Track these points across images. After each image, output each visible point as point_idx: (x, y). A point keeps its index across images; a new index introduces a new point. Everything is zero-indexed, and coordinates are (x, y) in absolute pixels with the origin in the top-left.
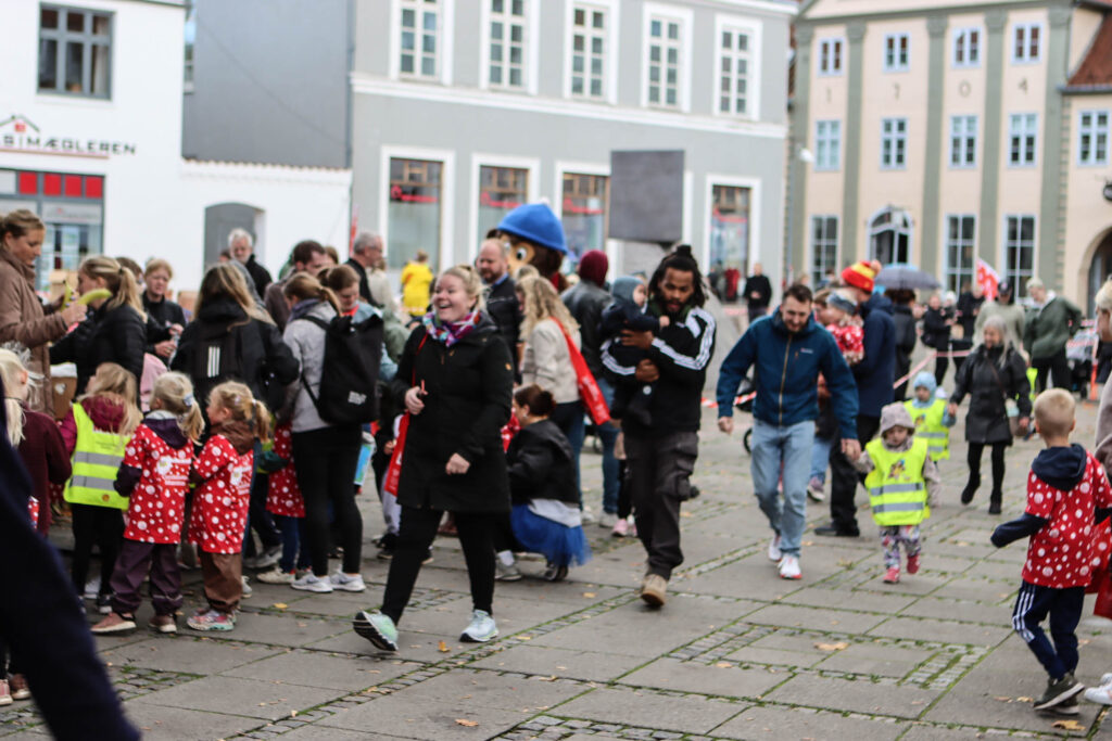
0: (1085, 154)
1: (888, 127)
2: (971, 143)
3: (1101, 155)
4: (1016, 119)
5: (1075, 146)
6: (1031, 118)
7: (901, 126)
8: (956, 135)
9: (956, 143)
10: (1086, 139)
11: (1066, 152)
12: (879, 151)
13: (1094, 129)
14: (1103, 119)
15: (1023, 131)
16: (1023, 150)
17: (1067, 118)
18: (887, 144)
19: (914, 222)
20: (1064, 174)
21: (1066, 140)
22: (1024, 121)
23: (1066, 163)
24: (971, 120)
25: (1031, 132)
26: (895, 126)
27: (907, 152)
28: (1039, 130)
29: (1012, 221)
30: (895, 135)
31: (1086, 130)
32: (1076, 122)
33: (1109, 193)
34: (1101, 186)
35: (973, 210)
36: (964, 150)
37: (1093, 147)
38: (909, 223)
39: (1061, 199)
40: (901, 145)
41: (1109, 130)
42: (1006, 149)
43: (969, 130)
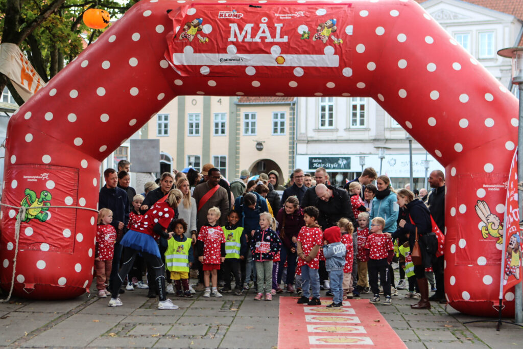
0: (247, 131)
1: (160, 118)
2: (197, 125)
3: (253, 131)
4: (216, 115)
5: (242, 127)
6: (223, 115)
7: (166, 119)
8: (191, 122)
9: (191, 125)
10: (247, 124)
11: (239, 129)
12: (157, 128)
13: (250, 120)
14: (253, 116)
15: (219, 121)
16: (220, 129)
17: (239, 115)
18: (160, 125)
19: (173, 160)
20: (238, 139)
21: (239, 125)
22: (220, 116)
23: (239, 134)
24: (197, 115)
25: (223, 121)
26: (163, 118)
27: (169, 129)
28: (226, 120)
29: (216, 158)
30: (163, 122)
31: (247, 121)
32: (242, 117)
33: (258, 147)
34: (256, 143)
35: (200, 154)
36: (195, 128)
37: (250, 128)
38: (171, 159)
39: (237, 148)
40: (166, 126)
41: (256, 120)
42: (213, 128)
43: (196, 120)
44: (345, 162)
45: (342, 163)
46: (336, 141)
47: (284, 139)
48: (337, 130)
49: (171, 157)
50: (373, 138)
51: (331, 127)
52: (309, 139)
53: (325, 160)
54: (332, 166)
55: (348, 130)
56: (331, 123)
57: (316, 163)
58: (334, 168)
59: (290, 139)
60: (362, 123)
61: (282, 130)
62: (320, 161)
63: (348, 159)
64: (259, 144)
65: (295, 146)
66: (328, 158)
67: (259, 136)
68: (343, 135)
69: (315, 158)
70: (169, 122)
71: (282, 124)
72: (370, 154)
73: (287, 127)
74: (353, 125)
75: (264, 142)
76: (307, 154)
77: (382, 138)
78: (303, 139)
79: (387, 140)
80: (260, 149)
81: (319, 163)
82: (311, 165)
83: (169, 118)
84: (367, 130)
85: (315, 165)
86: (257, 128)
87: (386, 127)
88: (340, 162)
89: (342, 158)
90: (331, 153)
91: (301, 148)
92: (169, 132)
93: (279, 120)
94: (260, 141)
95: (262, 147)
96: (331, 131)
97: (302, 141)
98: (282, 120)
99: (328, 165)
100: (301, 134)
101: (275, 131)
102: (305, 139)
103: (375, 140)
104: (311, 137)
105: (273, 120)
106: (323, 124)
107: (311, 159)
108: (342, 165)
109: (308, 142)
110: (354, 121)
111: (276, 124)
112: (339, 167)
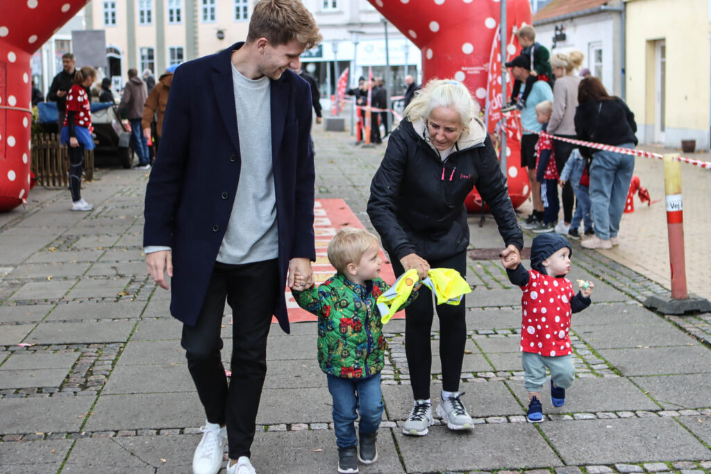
0: (205, 17)
1: (106, 6)
2: (149, 13)
3: (213, 18)
4: (170, 1)
5: (200, 14)
6: (178, 1)
7: (113, 6)
8: (142, 9)
9: (142, 13)
10: (205, 10)
11: (196, 16)
12: (103, 18)
13: (209, 6)
14: (212, 1)
15: (174, 7)
16: (176, 16)
17: (195, 1)
18: (106, 14)
19: (123, 53)
20: (195, 27)
21: (195, 11)
22: (175, 2)
23: (196, 22)
24: (148, 2)
25: (178, 7)
26: (110, 6)
27: (117, 18)
28: (182, 6)
29: (172, 50)
30: (110, 10)
31: (205, 6)
32: (200, 2)
33: (220, 35)
34: (216, 32)
35: (153, 45)
36: (146, 17)
37: (209, 14)
38: (121, 53)
39: (195, 38)
40: (113, 14)
41: (216, 5)
42: (167, 16)
43: (148, 6)
44: (317, 50)
49: (120, 49)
50: (347, 22)
55: (319, 13)
60: (334, 5)
61: (245, 16)
64: (220, 32)
67: (220, 23)
70: (116, 10)
71: (245, 9)
72: (345, 40)
74: (325, 7)
75: (226, 30)
77: (357, 21)
79: (362, 24)
80: (221, 38)
83: (117, 6)
84: (340, 13)
86: (217, 14)
87: (361, 9)
92: (117, 21)
93: (242, 5)
94: (221, 28)
95: (223, 36)
98: (245, 4)
101: (238, 16)
103: (350, 24)
105: (234, 5)
108: (314, 54)
110: (326, 4)
111: (238, 9)
112: (311, 56)
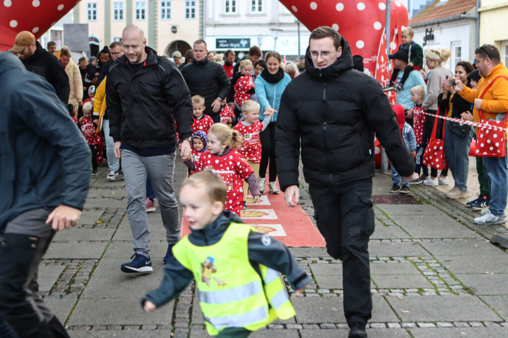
0: (163, 16)
1: (89, 6)
2: (121, 12)
3: (169, 17)
4: (138, 3)
5: (160, 13)
6: (143, 3)
7: (95, 6)
8: (116, 9)
9: (116, 12)
10: (163, 11)
11: (156, 15)
12: (87, 15)
13: (166, 7)
14: (169, 4)
15: (140, 8)
16: (141, 14)
17: (156, 3)
18: (89, 12)
19: (101, 41)
20: (155, 23)
21: (156, 11)
22: (140, 4)
23: (156, 19)
24: (121, 4)
25: (143, 8)
26: (92, 6)
27: (97, 15)
28: (146, 8)
30: (92, 9)
31: (163, 8)
32: (159, 5)
33: (173, 30)
34: (171, 27)
36: (119, 14)
37: (166, 14)
38: (99, 41)
39: (155, 32)
40: (95, 12)
41: (172, 7)
42: (135, 14)
43: (120, 7)
44: (246, 42)
45: (244, 43)
46: (238, 25)
47: (195, 23)
48: (239, 16)
49: (99, 38)
50: (269, 22)
51: (234, 13)
52: (216, 23)
53: (229, 41)
54: (236, 46)
55: (248, 15)
56: (234, 10)
57: (221, 43)
58: (237, 47)
59: (200, 23)
60: (260, 9)
61: (193, 16)
62: (225, 41)
63: (248, 40)
64: (174, 28)
65: (204, 29)
66: (232, 39)
67: (174, 21)
68: (244, 19)
69: (221, 40)
70: (98, 9)
71: (193, 10)
72: (267, 35)
73: (197, 13)
74: (252, 11)
75: (178, 26)
76: (214, 36)
77: (276, 22)
78: (210, 23)
79: (281, 24)
80: (175, 32)
81: (224, 43)
82: (218, 45)
83: (97, 6)
84: (264, 15)
85: (221, 45)
86: (172, 14)
87: (280, 12)
88: (242, 42)
89: (244, 39)
90: (234, 34)
91: (209, 31)
92: (97, 17)
93: (190, 7)
94: (175, 25)
95: (176, 30)
96: (234, 16)
97: (210, 25)
98: (193, 7)
99: (232, 45)
100: (209, 19)
101: (187, 16)
102: (213, 23)
103: (271, 24)
104: (218, 22)
105: (185, 7)
106: (227, 10)
107: (217, 40)
108: (244, 45)
109: (215, 26)
110: (254, 8)
111: (188, 11)
112: (241, 46)
